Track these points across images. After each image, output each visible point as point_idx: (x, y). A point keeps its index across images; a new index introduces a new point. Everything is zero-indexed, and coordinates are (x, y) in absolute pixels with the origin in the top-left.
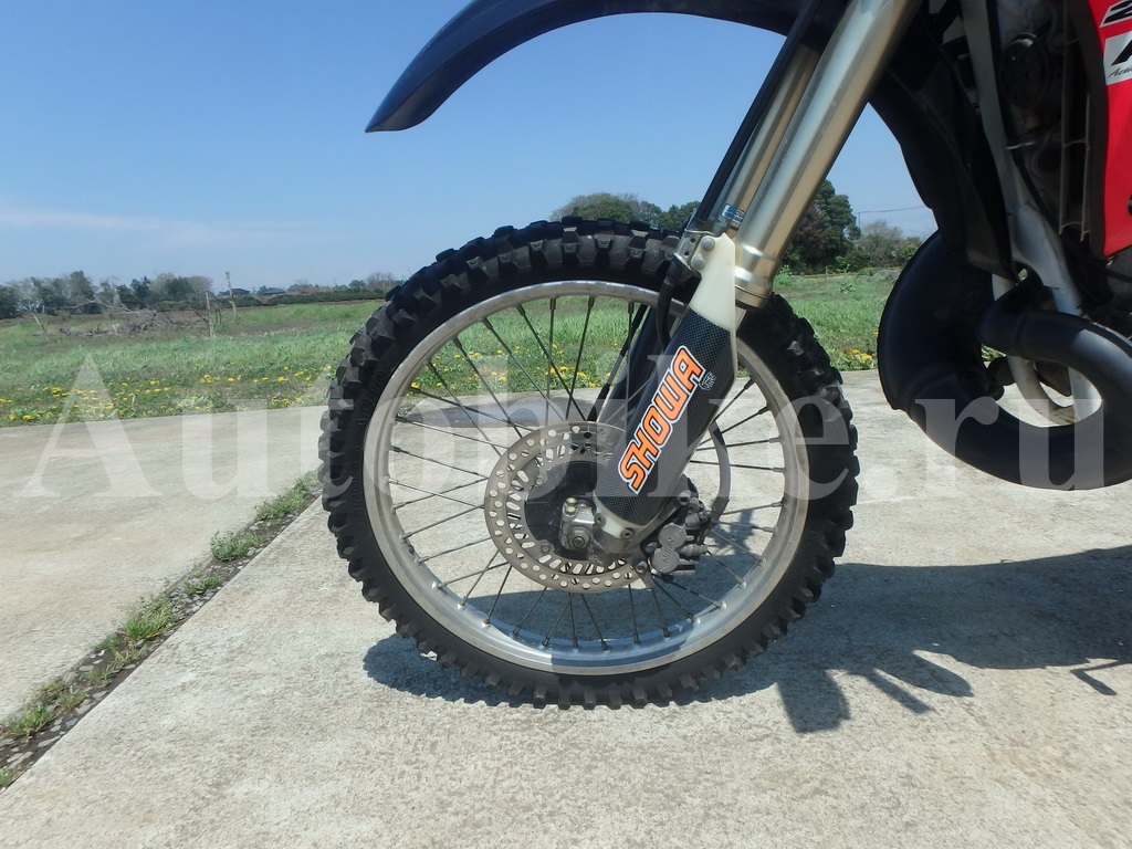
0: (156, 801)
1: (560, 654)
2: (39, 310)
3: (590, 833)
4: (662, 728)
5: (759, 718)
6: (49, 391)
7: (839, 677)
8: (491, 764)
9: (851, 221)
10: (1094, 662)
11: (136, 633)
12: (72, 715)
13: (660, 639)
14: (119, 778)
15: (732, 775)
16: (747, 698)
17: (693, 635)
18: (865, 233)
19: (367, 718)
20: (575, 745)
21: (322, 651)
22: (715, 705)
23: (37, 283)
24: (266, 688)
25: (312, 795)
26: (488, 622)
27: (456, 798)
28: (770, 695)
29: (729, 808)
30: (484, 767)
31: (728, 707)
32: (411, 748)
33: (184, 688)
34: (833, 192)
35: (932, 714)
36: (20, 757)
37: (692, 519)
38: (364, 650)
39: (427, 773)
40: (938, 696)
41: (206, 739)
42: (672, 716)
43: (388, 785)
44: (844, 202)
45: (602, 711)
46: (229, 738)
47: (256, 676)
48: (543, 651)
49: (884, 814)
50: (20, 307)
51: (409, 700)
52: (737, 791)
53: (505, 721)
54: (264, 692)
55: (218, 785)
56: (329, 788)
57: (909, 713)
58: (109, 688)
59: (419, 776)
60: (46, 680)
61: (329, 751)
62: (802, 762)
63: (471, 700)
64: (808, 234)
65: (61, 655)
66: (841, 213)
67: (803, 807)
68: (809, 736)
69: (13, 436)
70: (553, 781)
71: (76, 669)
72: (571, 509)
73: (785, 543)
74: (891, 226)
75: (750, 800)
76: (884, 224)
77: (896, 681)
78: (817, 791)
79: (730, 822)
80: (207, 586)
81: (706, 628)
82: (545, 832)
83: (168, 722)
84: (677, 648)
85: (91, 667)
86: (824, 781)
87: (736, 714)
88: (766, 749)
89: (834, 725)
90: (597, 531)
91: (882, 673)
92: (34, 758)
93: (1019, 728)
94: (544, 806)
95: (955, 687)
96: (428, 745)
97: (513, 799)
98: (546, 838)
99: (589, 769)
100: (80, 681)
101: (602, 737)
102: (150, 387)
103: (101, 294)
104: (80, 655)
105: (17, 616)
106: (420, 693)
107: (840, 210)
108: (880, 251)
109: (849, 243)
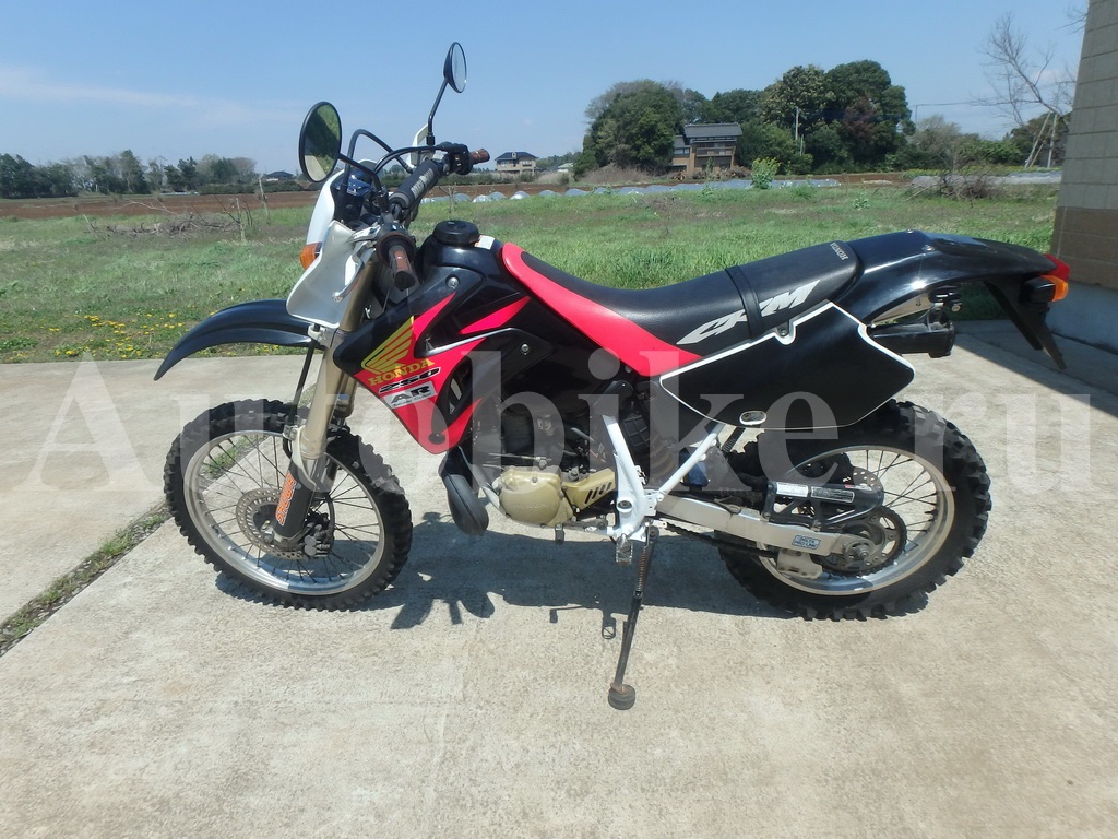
0: (99, 638)
1: (293, 584)
2: (93, 189)
6: (89, 319)
7: (437, 603)
9: (905, 114)
11: (107, 552)
12: (69, 595)
13: (338, 580)
14: (85, 627)
18: (920, 129)
19: (204, 607)
23: (90, 162)
24: (163, 588)
25: (164, 640)
28: (395, 610)
32: (217, 622)
33: (125, 585)
34: (889, 83)
35: (460, 626)
36: (44, 614)
40: (473, 617)
41: (128, 612)
43: (199, 638)
44: (900, 95)
46: (138, 612)
47: (162, 581)
50: (75, 185)
55: (126, 633)
56: (173, 637)
57: (450, 623)
58: (90, 582)
59: (214, 635)
60: (59, 576)
61: (180, 621)
64: (858, 129)
65: (68, 561)
66: (896, 106)
68: (395, 631)
69: (57, 373)
71: (75, 571)
74: (948, 121)
76: (941, 119)
80: (155, 523)
83: (113, 602)
85: (82, 570)
91: (459, 602)
92: (50, 615)
95: (485, 612)
100: (76, 578)
102: (168, 320)
103: (150, 174)
104: (78, 563)
105: (49, 535)
107: (895, 103)
108: (934, 149)
109: (902, 139)
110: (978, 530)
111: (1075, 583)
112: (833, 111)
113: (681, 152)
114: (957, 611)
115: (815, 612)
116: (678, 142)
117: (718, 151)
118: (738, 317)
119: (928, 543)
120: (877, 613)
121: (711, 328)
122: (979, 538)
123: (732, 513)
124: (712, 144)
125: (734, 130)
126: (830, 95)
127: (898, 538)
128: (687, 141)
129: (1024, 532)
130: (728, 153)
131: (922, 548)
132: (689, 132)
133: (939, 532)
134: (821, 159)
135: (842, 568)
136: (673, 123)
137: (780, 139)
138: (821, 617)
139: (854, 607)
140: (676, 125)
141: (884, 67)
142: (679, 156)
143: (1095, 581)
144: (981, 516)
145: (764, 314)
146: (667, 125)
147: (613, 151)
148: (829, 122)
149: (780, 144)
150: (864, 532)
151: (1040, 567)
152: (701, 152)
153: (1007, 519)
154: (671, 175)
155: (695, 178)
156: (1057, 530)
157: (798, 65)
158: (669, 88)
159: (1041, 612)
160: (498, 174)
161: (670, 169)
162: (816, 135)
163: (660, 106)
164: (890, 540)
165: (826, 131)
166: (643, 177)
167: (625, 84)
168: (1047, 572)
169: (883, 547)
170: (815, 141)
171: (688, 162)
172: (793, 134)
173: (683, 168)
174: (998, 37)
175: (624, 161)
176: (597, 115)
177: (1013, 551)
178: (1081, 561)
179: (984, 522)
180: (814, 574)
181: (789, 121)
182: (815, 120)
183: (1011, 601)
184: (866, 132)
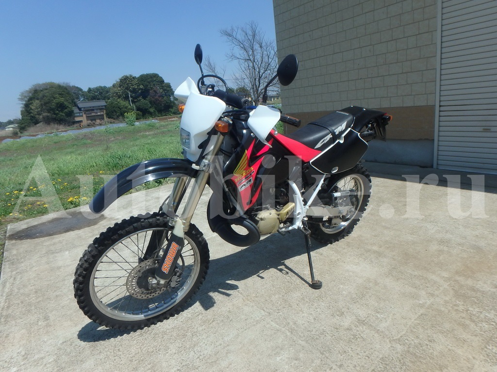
1: (146, 314)
3: (170, 350)
4: (176, 322)
5: (197, 311)
7: (211, 294)
8: (138, 347)
9: (173, 93)
10: (261, 272)
13: (170, 301)
15: (195, 325)
16: (193, 307)
17: (178, 297)
19: (93, 352)
20: (156, 334)
21: (61, 342)
22: (186, 311)
26: (125, 313)
27: (134, 358)
28: (197, 304)
29: (197, 332)
30: (136, 348)
31: (189, 311)
32: (113, 353)
34: (164, 81)
35: (232, 296)
37: (178, 274)
38: (76, 336)
39: (122, 356)
40: (233, 291)
42: (177, 318)
43: (113, 363)
44: (169, 86)
45: (159, 324)
47: (42, 358)
48: (141, 315)
49: (226, 320)
51: (103, 343)
52: (197, 328)
53: (135, 336)
54: (50, 361)
57: (227, 297)
59: (120, 358)
62: (209, 316)
63: (122, 335)
64: (157, 100)
67: (211, 325)
68: (208, 310)
70: (155, 344)
72: (151, 281)
73: (196, 271)
75: (200, 329)
77: (223, 291)
78: (213, 321)
79: (198, 335)
81: (181, 295)
82: (160, 354)
84: (175, 302)
86: (214, 319)
87: (191, 312)
88: (200, 317)
89: (213, 306)
90: (158, 283)
91: (220, 290)
93: (248, 292)
94: (156, 350)
95: (235, 287)
96: (117, 350)
97: (148, 352)
98: (160, 355)
99: (163, 337)
101: (162, 330)
106: (105, 340)
107: (168, 89)
109: (174, 103)
112: (144, 93)
113: (78, 114)
116: (76, 110)
117: (97, 113)
118: (330, 136)
121: (323, 141)
124: (93, 110)
125: (102, 103)
126: (141, 87)
128: (80, 109)
130: (102, 113)
132: (80, 105)
134: (143, 113)
136: (71, 102)
137: (124, 106)
140: (73, 102)
141: (160, 75)
142: (77, 116)
145: (336, 134)
146: (69, 102)
147: (41, 117)
148: (144, 98)
152: (89, 114)
154: (75, 125)
155: (88, 126)
157: (125, 75)
158: (64, 85)
161: (74, 123)
162: (140, 103)
163: (63, 94)
165: (143, 102)
166: (61, 127)
167: (40, 84)
170: (140, 105)
171: (83, 119)
172: (129, 103)
173: (81, 121)
175: (48, 121)
176: (26, 99)
181: (126, 98)
182: (138, 97)
184: (160, 101)
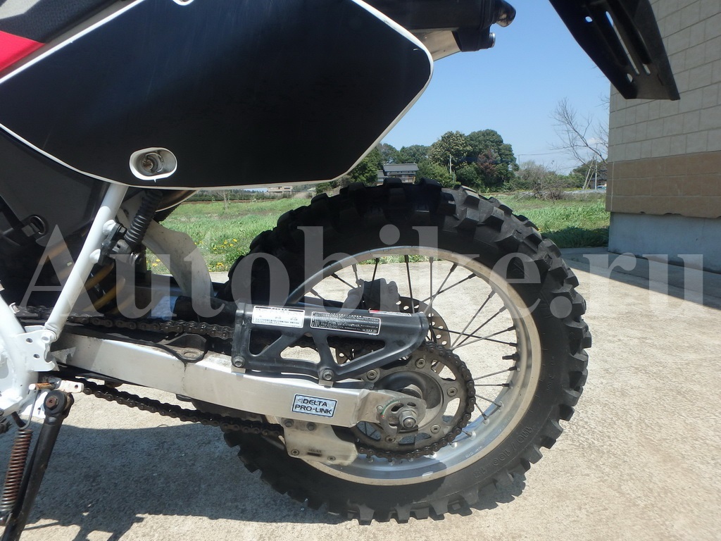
9: (513, 160)
18: (522, 168)
34: (502, 142)
44: (509, 148)
64: (486, 168)
74: (537, 164)
76: (533, 163)
107: (506, 154)
108: (530, 180)
109: (512, 174)
110: (577, 378)
111: (693, 447)
112: (471, 157)
113: (382, 180)
114: (561, 495)
115: (371, 512)
116: (380, 174)
117: (404, 179)
119: (512, 402)
120: (457, 507)
122: (579, 390)
123: (186, 362)
124: (400, 176)
125: (413, 167)
126: (469, 148)
127: (462, 393)
128: (385, 173)
129: (623, 394)
130: (410, 181)
131: (506, 410)
132: (386, 169)
133: (524, 385)
135: (389, 445)
136: (377, 163)
137: (441, 173)
138: (382, 518)
139: (423, 501)
140: (379, 164)
141: (498, 133)
143: (715, 444)
144: (577, 356)
146: (373, 164)
148: (469, 163)
149: (441, 176)
150: (412, 387)
151: (649, 430)
153: (604, 381)
156: (656, 389)
157: (450, 131)
159: (666, 491)
160: (269, 194)
162: (462, 171)
164: (452, 397)
165: (467, 169)
168: (658, 436)
169: (443, 409)
170: (462, 174)
172: (448, 169)
174: (560, 110)
177: (617, 414)
178: (690, 421)
179: (583, 364)
180: (346, 457)
181: (446, 162)
182: (461, 162)
183: (626, 477)
184: (491, 170)
